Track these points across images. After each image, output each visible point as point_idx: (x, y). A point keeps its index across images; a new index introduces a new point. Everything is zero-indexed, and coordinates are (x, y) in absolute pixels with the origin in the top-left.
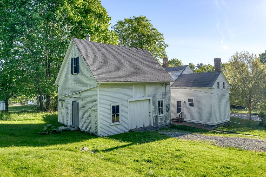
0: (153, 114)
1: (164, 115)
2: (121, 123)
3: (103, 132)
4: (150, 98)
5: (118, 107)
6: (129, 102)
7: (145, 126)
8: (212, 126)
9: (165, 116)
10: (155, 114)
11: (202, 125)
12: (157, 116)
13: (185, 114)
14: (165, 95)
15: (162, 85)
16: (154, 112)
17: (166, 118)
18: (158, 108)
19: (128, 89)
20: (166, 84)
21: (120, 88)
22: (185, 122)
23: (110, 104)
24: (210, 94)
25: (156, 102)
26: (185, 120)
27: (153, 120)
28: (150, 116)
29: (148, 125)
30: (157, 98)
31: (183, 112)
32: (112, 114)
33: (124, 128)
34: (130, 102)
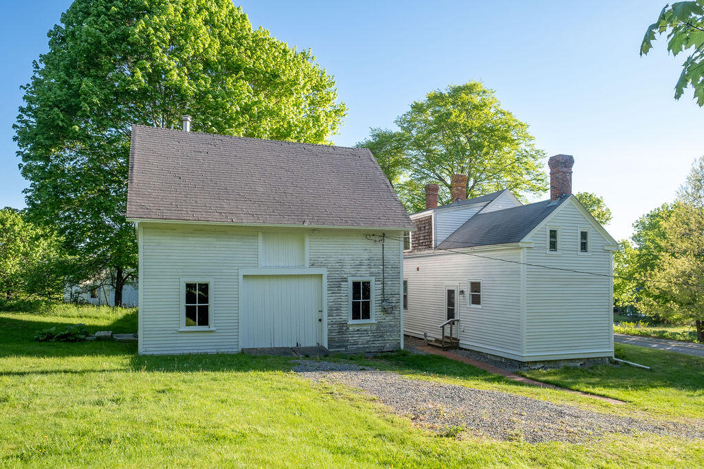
0: (329, 316)
1: (374, 322)
2: (212, 329)
3: (153, 346)
4: (324, 271)
5: (204, 288)
6: (241, 277)
7: (303, 345)
8: (521, 364)
9: (379, 325)
10: (338, 316)
11: (498, 359)
12: (346, 323)
13: (463, 325)
14: (382, 267)
15: (368, 237)
16: (334, 310)
17: (380, 331)
18: (351, 300)
19: (240, 243)
20: (383, 235)
21: (214, 240)
22: (462, 349)
23: (178, 277)
24: (516, 267)
25: (342, 283)
26: (464, 343)
27: (330, 331)
28: (320, 320)
29: (314, 345)
30: (348, 274)
31: (458, 320)
32: (183, 304)
33: (225, 344)
34: (245, 276)
